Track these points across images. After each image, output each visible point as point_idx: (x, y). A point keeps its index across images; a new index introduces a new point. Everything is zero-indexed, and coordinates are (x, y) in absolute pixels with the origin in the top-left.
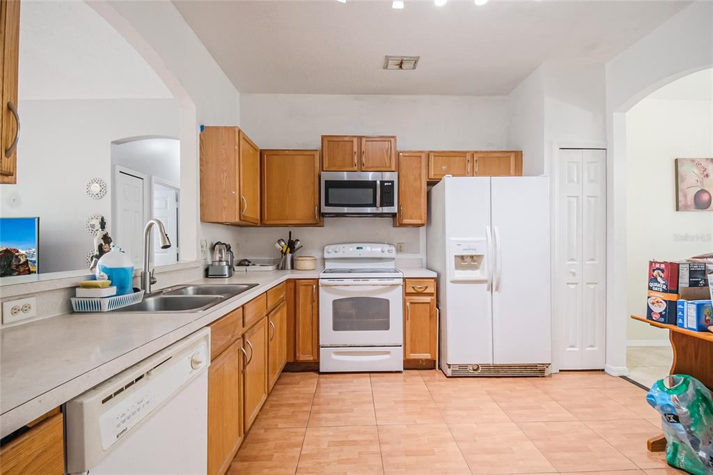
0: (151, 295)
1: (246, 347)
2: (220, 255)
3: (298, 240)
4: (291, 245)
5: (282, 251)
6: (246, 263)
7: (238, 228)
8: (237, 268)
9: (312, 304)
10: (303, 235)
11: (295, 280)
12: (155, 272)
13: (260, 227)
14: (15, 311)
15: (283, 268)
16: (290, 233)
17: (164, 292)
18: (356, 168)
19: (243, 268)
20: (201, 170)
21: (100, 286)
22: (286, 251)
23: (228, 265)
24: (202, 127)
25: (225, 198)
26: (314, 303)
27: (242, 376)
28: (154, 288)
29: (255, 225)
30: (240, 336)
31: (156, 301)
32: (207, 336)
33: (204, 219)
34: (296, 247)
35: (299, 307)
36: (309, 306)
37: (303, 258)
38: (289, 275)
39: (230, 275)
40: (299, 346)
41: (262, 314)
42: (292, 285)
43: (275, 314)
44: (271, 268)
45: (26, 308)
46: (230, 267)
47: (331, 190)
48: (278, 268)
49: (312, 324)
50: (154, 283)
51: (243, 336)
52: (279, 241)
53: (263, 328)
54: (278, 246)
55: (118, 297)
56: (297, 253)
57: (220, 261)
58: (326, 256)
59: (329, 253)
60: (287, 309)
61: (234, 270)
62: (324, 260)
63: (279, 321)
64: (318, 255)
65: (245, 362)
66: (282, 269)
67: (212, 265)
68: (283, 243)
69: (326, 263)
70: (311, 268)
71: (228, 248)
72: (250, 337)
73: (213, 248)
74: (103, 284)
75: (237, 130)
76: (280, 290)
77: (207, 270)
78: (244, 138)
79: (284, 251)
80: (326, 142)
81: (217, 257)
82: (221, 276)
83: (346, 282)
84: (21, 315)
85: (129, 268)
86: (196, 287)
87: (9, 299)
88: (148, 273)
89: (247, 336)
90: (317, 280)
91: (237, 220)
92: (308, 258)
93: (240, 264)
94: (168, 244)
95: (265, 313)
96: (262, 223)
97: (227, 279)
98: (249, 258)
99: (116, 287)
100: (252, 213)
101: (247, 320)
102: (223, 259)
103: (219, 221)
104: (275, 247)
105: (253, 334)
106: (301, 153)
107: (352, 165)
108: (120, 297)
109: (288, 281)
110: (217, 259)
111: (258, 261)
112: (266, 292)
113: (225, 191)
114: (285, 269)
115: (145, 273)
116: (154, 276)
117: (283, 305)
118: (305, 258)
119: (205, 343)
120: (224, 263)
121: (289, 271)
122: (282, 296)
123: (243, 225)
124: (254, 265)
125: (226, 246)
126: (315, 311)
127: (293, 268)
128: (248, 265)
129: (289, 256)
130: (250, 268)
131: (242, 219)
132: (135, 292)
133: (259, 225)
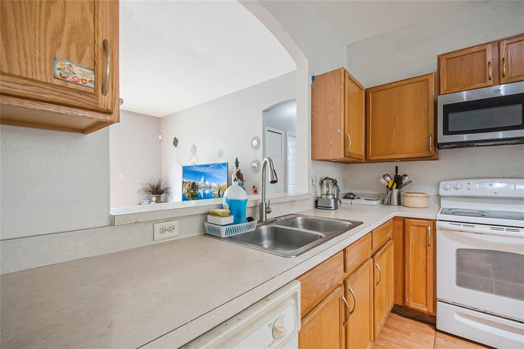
0: (267, 223)
1: (348, 297)
2: (327, 189)
3: (406, 175)
4: (398, 181)
5: (387, 186)
6: (352, 196)
7: (345, 165)
8: (343, 201)
9: (426, 248)
10: (411, 171)
11: (404, 219)
12: (270, 203)
13: (364, 163)
14: (163, 231)
15: (389, 203)
16: (397, 167)
17: (278, 220)
18: (491, 82)
19: (349, 201)
20: (312, 115)
21: (221, 215)
22: (392, 187)
23: (334, 198)
24: (313, 78)
25: (331, 137)
26: (428, 248)
27: (344, 328)
28: (270, 216)
29: (360, 162)
30: (342, 283)
31: (268, 229)
32: (296, 293)
33: (315, 157)
34: (404, 182)
35: (409, 249)
36: (422, 251)
37: (412, 195)
38: (395, 211)
39: (336, 208)
40: (409, 291)
41: (367, 255)
42: (400, 223)
43: (381, 255)
44: (375, 203)
45: (172, 229)
46: (336, 200)
47: (451, 116)
48: (383, 203)
49: (426, 271)
50: (269, 212)
51: (345, 283)
52: (384, 176)
53: (368, 271)
54: (383, 181)
55: (235, 225)
56: (404, 190)
57: (327, 194)
58: (442, 192)
59: (446, 189)
60: (395, 250)
61: (340, 202)
62: (439, 197)
63: (386, 262)
64: (431, 192)
65: (346, 313)
66: (387, 204)
67: (321, 197)
68: (388, 179)
69: (442, 201)
70: (423, 205)
71: (335, 183)
72: (352, 283)
73: (322, 183)
74: (223, 213)
75: (342, 71)
76: (386, 228)
77: (316, 202)
78: (349, 78)
79: (390, 186)
80: (443, 62)
81: (325, 189)
82: (328, 208)
83: (478, 228)
84: (167, 234)
85: (243, 200)
86: (304, 218)
87: (158, 221)
88: (264, 204)
89: (349, 282)
90: (434, 221)
91: (342, 156)
92: (418, 195)
93: (346, 197)
94: (275, 179)
95: (370, 255)
96: (367, 159)
97: (333, 211)
98: (354, 192)
99: (233, 216)
100: (358, 149)
101: (349, 264)
102: (330, 193)
103: (327, 158)
104: (380, 183)
105: (356, 280)
106: (411, 81)
107: (485, 78)
108: (237, 225)
109: (395, 218)
110: (325, 193)
111: (363, 195)
112: (371, 232)
113: (331, 131)
114: (391, 205)
115: (262, 204)
116: (270, 206)
117: (390, 245)
118: (415, 195)
119: (293, 301)
120: (331, 197)
121: (396, 208)
122: (389, 235)
123: (348, 161)
124: (359, 198)
125: (333, 181)
126: (430, 257)
127: (399, 203)
128: (353, 198)
129: (395, 192)
130: (355, 201)
131: (346, 155)
132: (249, 221)
133: (363, 161)
